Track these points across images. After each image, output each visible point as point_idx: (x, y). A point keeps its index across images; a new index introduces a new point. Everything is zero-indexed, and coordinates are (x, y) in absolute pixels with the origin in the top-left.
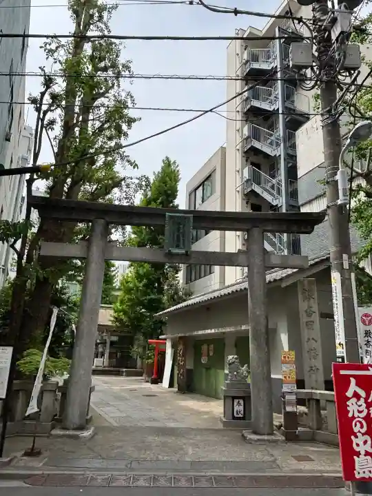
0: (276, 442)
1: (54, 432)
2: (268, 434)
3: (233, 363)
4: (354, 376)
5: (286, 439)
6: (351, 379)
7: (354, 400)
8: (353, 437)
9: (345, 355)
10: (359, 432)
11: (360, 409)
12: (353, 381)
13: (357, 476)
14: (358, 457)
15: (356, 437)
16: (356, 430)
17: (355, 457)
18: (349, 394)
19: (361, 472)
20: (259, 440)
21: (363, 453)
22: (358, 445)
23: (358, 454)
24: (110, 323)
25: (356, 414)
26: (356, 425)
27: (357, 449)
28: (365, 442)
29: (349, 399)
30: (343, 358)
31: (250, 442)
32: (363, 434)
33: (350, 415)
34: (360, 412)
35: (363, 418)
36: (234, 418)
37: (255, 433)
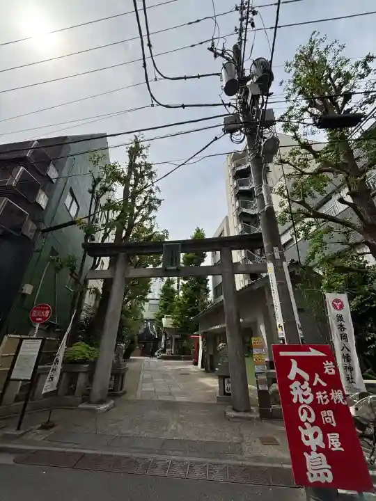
0: (250, 419)
1: (80, 406)
2: (246, 411)
3: (223, 349)
4: (294, 357)
5: (261, 417)
6: (292, 360)
7: (297, 383)
8: (300, 428)
9: (284, 336)
10: (307, 421)
11: (306, 394)
12: (294, 363)
13: (311, 480)
14: (310, 454)
15: (305, 428)
16: (303, 418)
17: (305, 454)
18: (292, 376)
19: (315, 473)
20: (235, 417)
21: (314, 448)
22: (307, 438)
23: (309, 450)
24: (171, 326)
25: (302, 400)
26: (302, 413)
27: (307, 443)
28: (316, 435)
29: (292, 382)
30: (283, 339)
31: (229, 419)
32: (312, 425)
33: (295, 401)
34: (305, 397)
35: (310, 405)
36: (225, 393)
37: (235, 410)
